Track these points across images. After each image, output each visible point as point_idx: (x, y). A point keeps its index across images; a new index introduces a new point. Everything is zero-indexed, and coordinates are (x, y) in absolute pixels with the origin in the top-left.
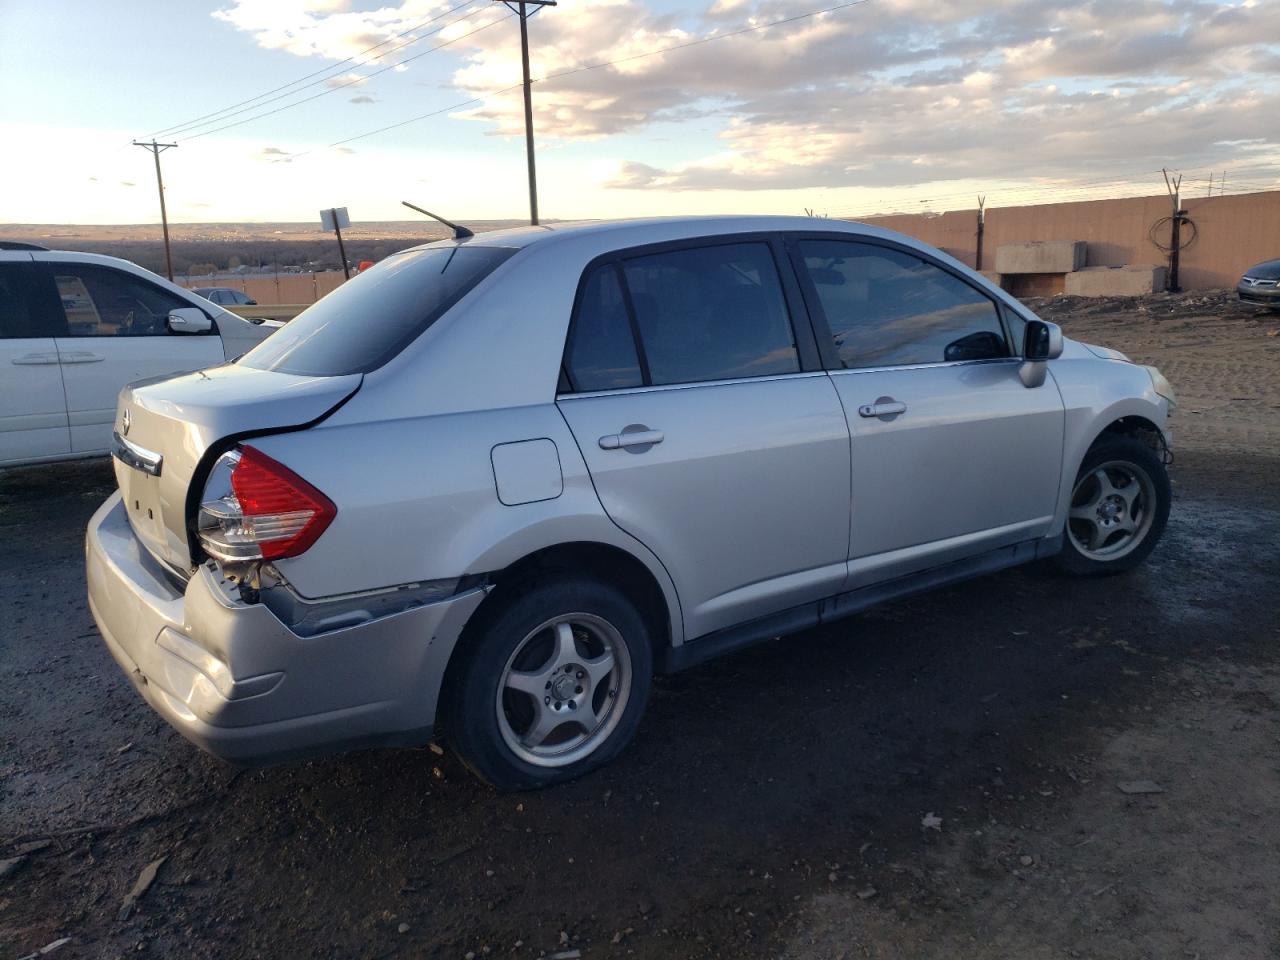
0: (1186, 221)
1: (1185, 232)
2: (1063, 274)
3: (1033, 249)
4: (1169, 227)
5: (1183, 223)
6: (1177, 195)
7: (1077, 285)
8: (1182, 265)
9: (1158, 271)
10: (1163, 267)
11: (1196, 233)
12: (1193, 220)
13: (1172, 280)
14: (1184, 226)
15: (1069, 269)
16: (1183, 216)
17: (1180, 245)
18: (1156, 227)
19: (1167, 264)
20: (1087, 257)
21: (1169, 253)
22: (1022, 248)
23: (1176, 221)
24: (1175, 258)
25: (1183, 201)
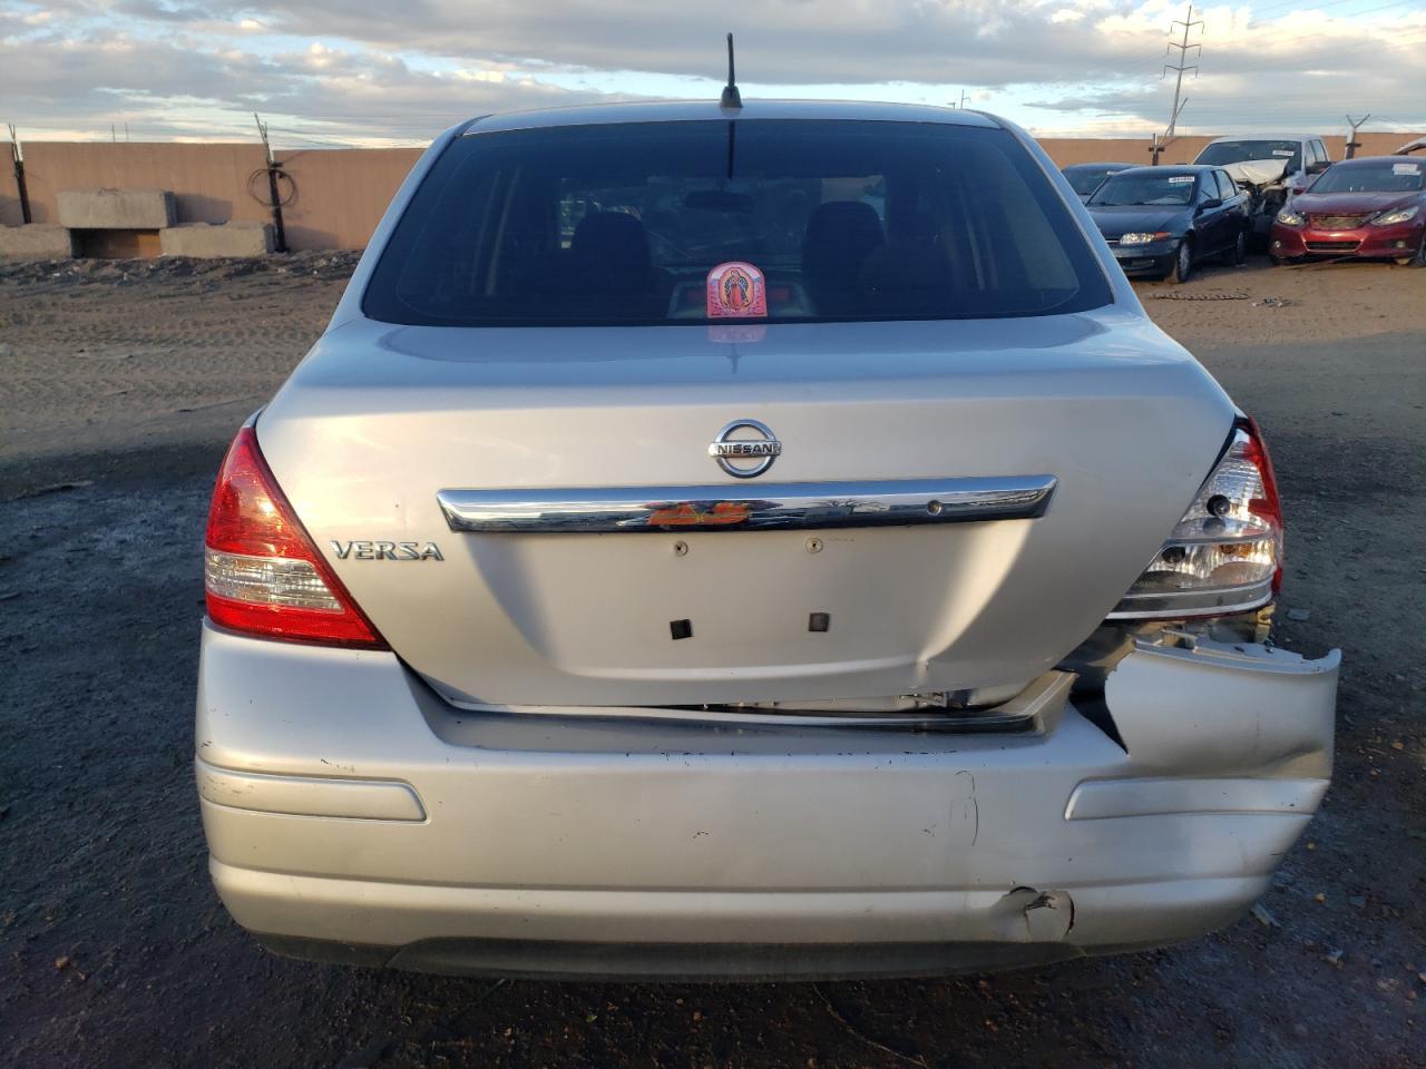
0: (282, 175)
1: (284, 188)
2: (155, 232)
3: (108, 197)
4: (265, 182)
5: (280, 177)
6: (267, 145)
7: (175, 243)
8: (287, 223)
9: (267, 228)
10: (269, 225)
11: (294, 187)
12: (291, 174)
13: (280, 240)
14: (282, 180)
15: (165, 225)
16: (279, 169)
17: (281, 202)
18: (252, 180)
19: (271, 220)
20: (180, 212)
21: (272, 209)
22: (93, 197)
23: (272, 173)
24: (278, 215)
25: (275, 152)
